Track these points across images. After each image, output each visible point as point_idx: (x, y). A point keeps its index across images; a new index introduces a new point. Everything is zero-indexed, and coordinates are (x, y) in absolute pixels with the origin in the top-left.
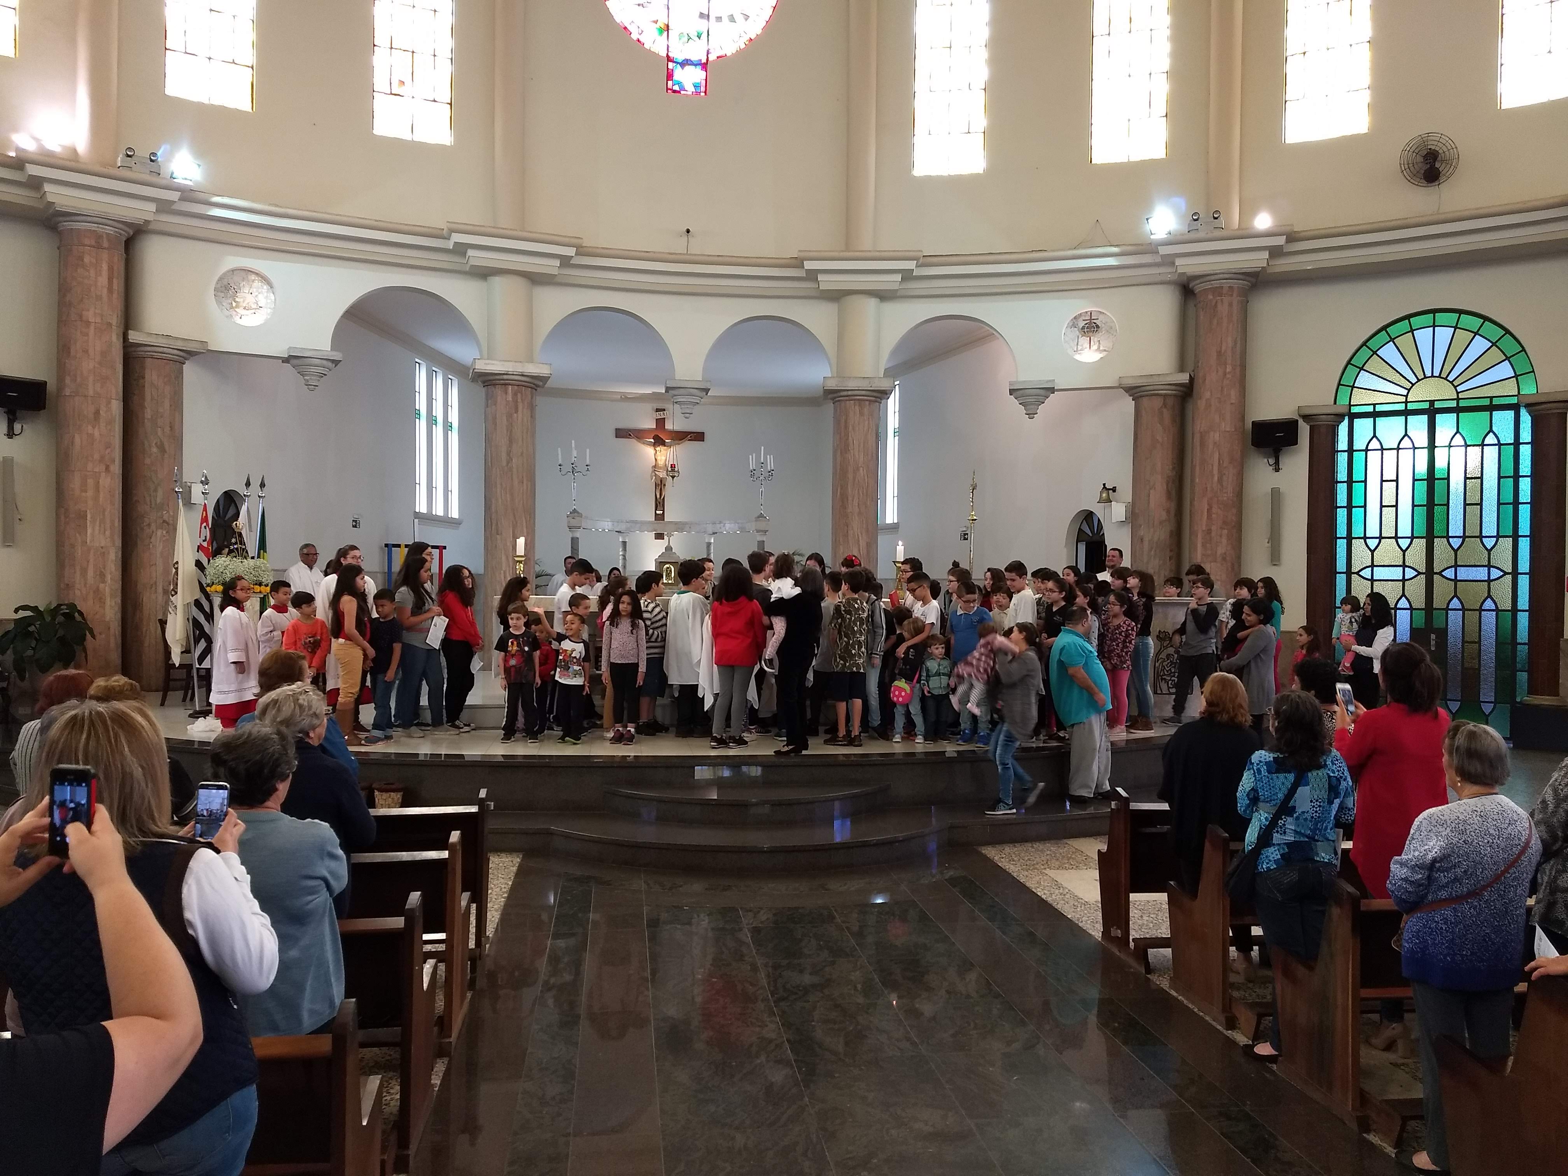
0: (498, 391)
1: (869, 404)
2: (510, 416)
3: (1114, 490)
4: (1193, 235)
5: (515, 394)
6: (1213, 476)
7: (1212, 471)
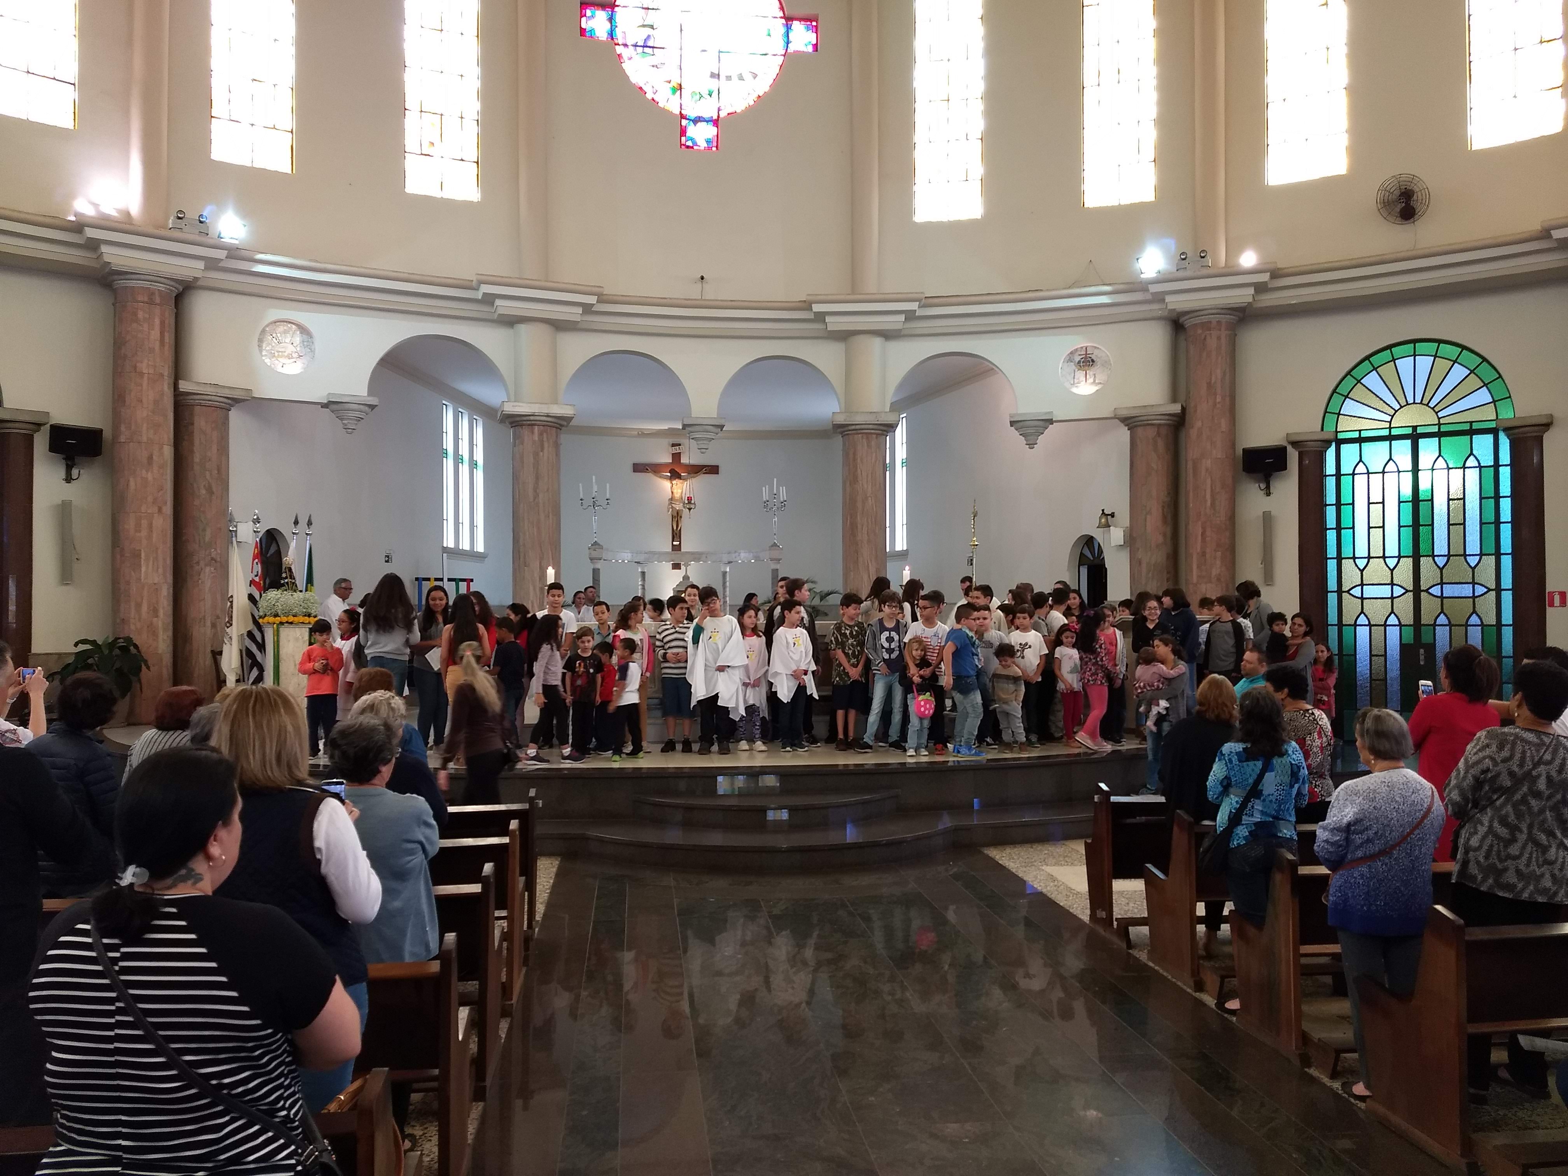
0: (525, 432)
1: (877, 438)
2: (536, 455)
3: (1112, 515)
4: (1181, 274)
5: (541, 434)
6: (1206, 501)
7: (1205, 497)
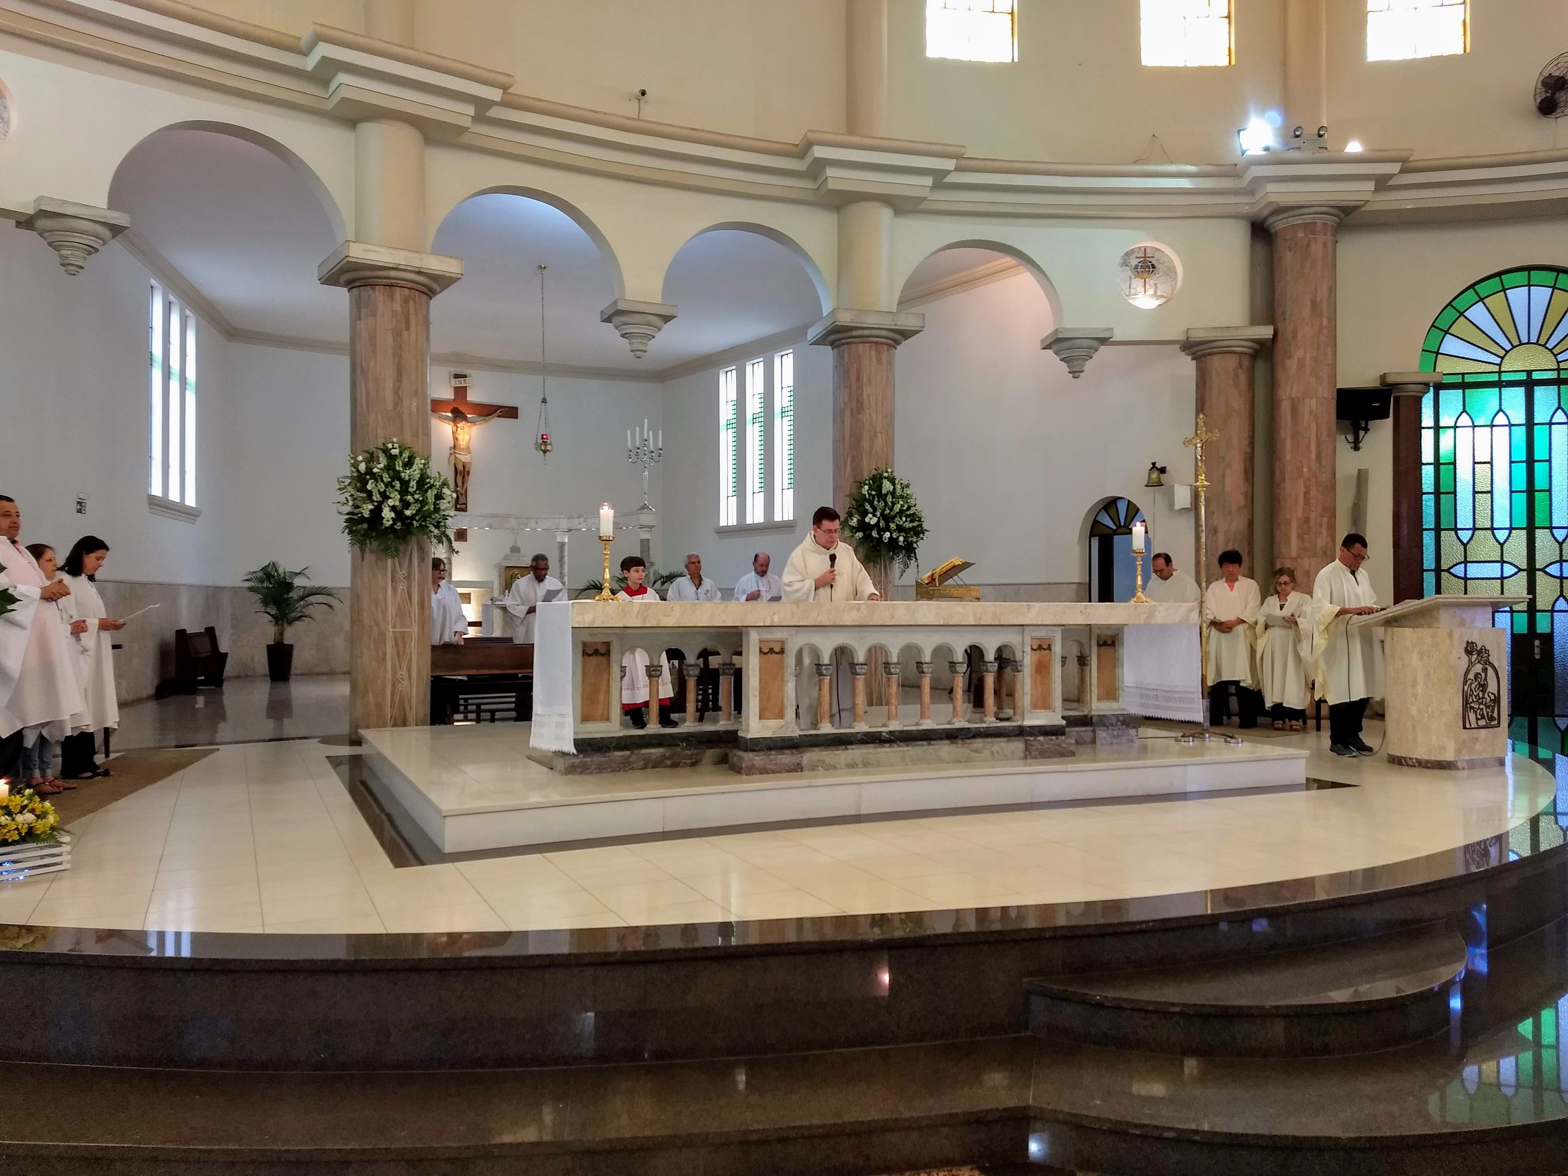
0: (379, 296)
1: (888, 350)
2: (397, 334)
3: (1166, 470)
4: (1291, 155)
5: (406, 301)
7: (1308, 448)
